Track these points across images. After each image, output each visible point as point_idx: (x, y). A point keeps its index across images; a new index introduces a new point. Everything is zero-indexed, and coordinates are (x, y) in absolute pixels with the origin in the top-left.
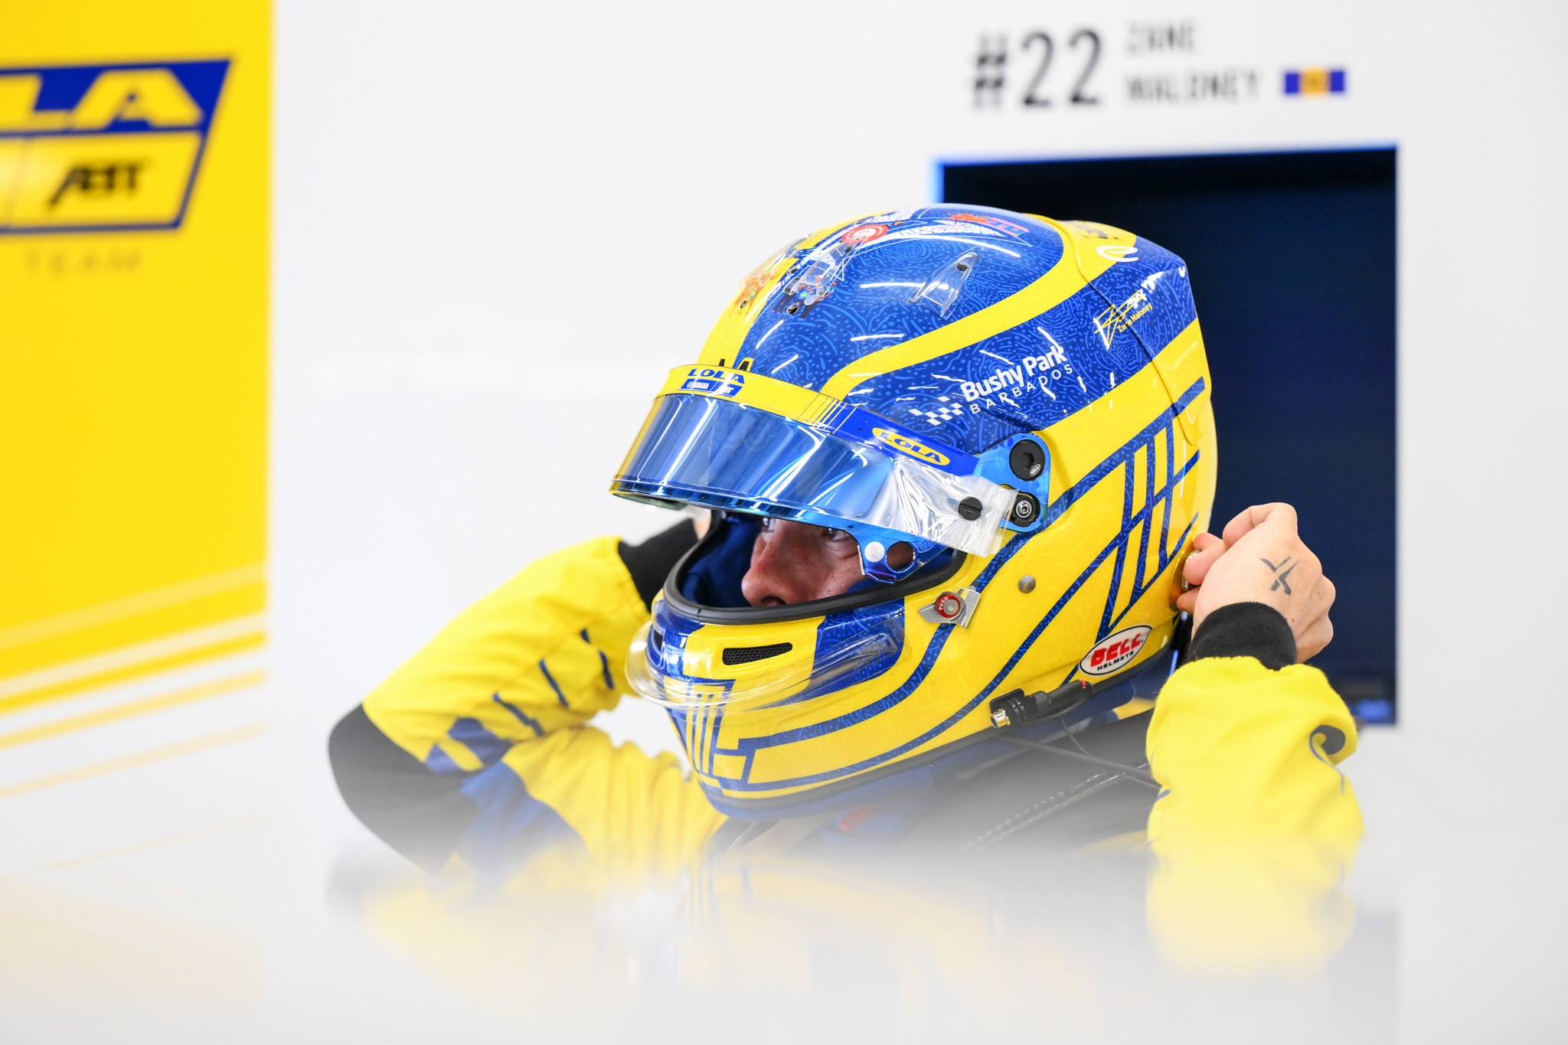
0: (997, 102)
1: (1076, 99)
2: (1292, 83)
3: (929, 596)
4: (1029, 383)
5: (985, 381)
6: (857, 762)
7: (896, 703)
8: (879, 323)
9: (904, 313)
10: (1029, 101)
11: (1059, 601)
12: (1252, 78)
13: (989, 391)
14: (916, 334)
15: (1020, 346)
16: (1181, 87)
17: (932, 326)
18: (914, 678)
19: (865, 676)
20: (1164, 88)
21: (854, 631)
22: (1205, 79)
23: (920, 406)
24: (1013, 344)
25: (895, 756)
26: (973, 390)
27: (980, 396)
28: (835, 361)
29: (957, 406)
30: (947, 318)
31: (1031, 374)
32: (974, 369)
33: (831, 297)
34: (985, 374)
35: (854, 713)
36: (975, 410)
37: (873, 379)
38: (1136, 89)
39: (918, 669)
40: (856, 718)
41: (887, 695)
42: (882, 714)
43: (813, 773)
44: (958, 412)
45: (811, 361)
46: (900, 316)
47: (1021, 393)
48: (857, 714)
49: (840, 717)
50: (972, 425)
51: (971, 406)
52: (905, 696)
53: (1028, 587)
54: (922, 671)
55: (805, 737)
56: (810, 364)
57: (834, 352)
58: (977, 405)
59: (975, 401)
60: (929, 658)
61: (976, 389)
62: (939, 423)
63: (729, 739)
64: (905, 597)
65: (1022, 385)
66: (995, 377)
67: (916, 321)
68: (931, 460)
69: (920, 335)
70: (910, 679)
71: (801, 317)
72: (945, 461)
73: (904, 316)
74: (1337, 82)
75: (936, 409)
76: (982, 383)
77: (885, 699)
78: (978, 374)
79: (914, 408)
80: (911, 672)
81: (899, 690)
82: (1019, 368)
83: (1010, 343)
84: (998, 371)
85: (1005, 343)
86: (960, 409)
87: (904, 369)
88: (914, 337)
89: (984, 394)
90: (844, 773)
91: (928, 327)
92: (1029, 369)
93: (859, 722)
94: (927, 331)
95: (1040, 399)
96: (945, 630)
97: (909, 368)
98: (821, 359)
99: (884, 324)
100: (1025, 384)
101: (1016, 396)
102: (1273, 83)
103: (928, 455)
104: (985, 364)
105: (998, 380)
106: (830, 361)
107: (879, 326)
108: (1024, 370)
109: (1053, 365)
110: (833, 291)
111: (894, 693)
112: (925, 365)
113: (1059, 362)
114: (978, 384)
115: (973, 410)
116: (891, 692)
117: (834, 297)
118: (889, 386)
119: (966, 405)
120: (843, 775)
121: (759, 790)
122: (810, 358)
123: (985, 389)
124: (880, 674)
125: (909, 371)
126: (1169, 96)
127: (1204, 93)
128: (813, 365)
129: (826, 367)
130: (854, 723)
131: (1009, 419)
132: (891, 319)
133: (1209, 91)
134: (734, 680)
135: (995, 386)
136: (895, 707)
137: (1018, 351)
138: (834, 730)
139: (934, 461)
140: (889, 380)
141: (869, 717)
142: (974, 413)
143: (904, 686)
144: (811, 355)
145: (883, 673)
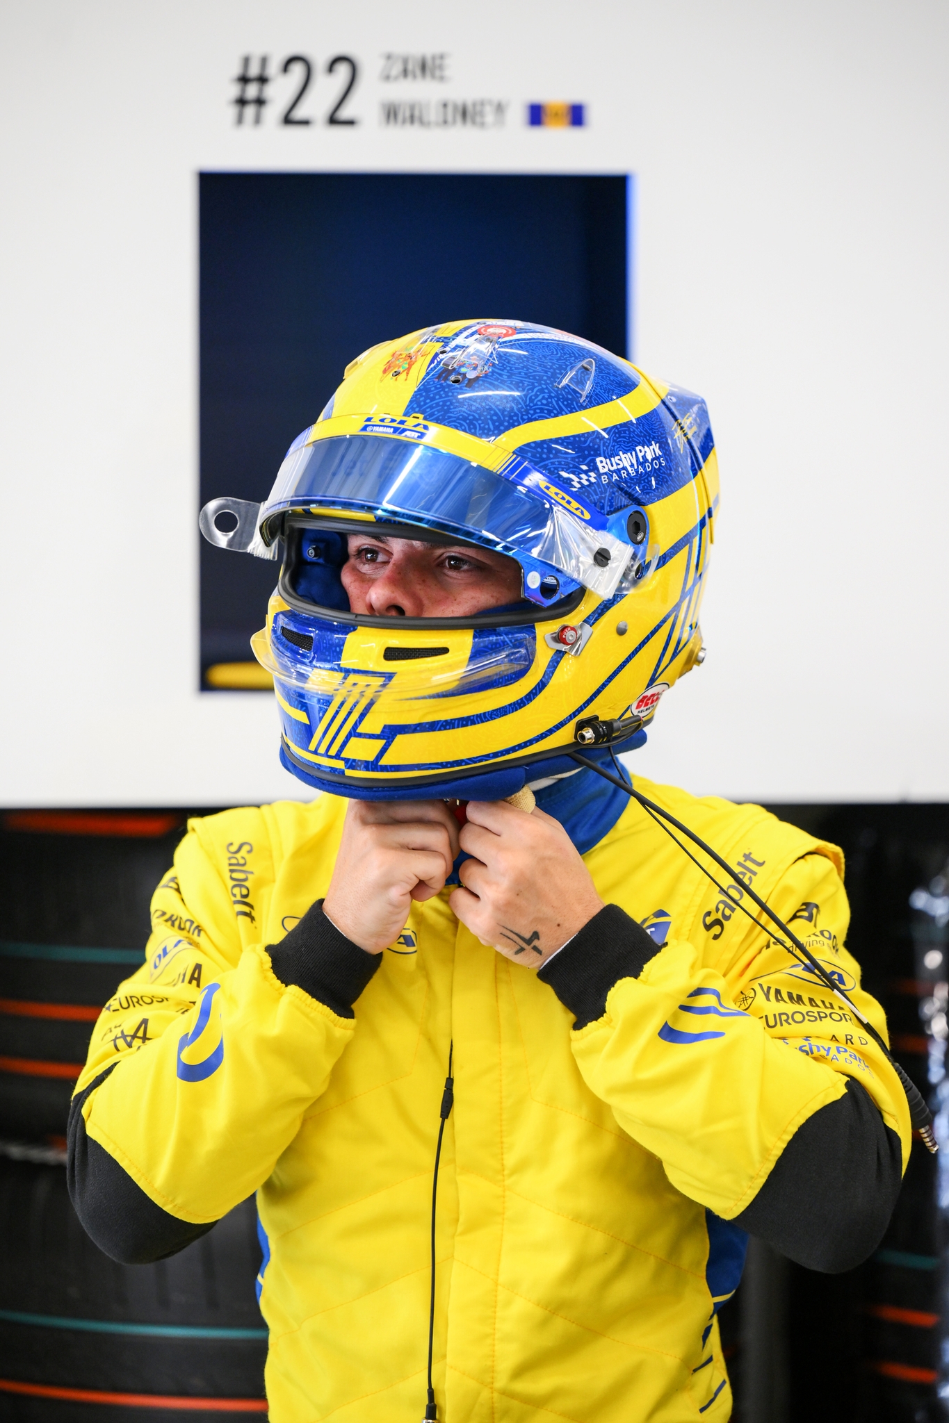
0: (258, 120)
1: (333, 120)
2: (536, 115)
3: (553, 626)
4: (640, 467)
5: (612, 459)
6: (475, 756)
7: (516, 710)
8: (534, 399)
9: (553, 395)
10: (288, 120)
11: (637, 648)
12: (500, 108)
13: (615, 467)
14: (563, 413)
15: (634, 437)
16: (433, 114)
17: (574, 408)
18: (534, 691)
19: (501, 683)
20: (417, 113)
21: (502, 644)
22: (455, 107)
23: (567, 470)
24: (629, 434)
25: (504, 755)
26: (604, 464)
27: (609, 470)
28: (501, 424)
29: (592, 474)
30: (585, 404)
31: (641, 460)
32: (605, 448)
33: (490, 374)
34: (613, 454)
35: (484, 713)
36: (605, 481)
37: (533, 442)
38: (391, 113)
39: (538, 684)
40: (485, 717)
41: (512, 702)
42: (504, 717)
43: (439, 761)
44: (593, 480)
45: (480, 422)
46: (550, 397)
47: (635, 474)
48: (487, 715)
49: (473, 716)
50: (601, 493)
51: (602, 477)
52: (525, 705)
53: (621, 632)
54: (541, 686)
55: (442, 728)
56: (479, 425)
57: (500, 418)
58: (606, 477)
59: (605, 474)
60: (546, 677)
61: (606, 463)
62: (580, 486)
63: (372, 724)
64: (536, 624)
65: (636, 467)
66: (618, 457)
67: (563, 403)
68: (578, 513)
69: (567, 414)
70: (531, 692)
71: (466, 386)
72: (587, 516)
73: (553, 397)
74: (576, 116)
75: (578, 474)
76: (610, 460)
77: (510, 705)
78: (608, 453)
79: (562, 470)
80: (533, 686)
81: (521, 699)
82: (634, 453)
83: (627, 432)
84: (621, 453)
85: (625, 432)
86: (594, 478)
87: (556, 438)
88: (562, 415)
89: (612, 469)
90: (464, 763)
91: (572, 409)
92: (640, 455)
93: (486, 721)
94: (571, 412)
95: (646, 481)
96: (559, 655)
97: (560, 438)
98: (490, 422)
99: (539, 401)
100: (638, 467)
101: (632, 475)
102: (517, 115)
103: (577, 509)
104: (612, 446)
105: (620, 460)
106: (497, 424)
107: (535, 402)
108: (637, 455)
109: (654, 456)
110: (490, 370)
111: (517, 701)
112: (572, 438)
113: (657, 455)
114: (608, 460)
115: (603, 480)
116: (515, 700)
117: (493, 375)
118: (545, 450)
119: (599, 475)
120: (462, 765)
121: (388, 771)
122: (480, 419)
123: (612, 466)
124: (511, 684)
125: (560, 441)
126: (422, 122)
127: (454, 121)
128: (482, 425)
129: (494, 428)
130: (483, 722)
131: (626, 493)
132: (543, 398)
133: (459, 118)
134: (396, 673)
135: (619, 464)
136: (515, 713)
137: (633, 441)
138: (466, 725)
139: (580, 515)
140: (545, 446)
141: (495, 719)
142: (604, 483)
143: (526, 696)
144: (480, 417)
145: (514, 682)
